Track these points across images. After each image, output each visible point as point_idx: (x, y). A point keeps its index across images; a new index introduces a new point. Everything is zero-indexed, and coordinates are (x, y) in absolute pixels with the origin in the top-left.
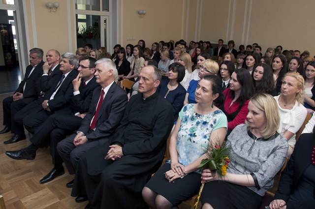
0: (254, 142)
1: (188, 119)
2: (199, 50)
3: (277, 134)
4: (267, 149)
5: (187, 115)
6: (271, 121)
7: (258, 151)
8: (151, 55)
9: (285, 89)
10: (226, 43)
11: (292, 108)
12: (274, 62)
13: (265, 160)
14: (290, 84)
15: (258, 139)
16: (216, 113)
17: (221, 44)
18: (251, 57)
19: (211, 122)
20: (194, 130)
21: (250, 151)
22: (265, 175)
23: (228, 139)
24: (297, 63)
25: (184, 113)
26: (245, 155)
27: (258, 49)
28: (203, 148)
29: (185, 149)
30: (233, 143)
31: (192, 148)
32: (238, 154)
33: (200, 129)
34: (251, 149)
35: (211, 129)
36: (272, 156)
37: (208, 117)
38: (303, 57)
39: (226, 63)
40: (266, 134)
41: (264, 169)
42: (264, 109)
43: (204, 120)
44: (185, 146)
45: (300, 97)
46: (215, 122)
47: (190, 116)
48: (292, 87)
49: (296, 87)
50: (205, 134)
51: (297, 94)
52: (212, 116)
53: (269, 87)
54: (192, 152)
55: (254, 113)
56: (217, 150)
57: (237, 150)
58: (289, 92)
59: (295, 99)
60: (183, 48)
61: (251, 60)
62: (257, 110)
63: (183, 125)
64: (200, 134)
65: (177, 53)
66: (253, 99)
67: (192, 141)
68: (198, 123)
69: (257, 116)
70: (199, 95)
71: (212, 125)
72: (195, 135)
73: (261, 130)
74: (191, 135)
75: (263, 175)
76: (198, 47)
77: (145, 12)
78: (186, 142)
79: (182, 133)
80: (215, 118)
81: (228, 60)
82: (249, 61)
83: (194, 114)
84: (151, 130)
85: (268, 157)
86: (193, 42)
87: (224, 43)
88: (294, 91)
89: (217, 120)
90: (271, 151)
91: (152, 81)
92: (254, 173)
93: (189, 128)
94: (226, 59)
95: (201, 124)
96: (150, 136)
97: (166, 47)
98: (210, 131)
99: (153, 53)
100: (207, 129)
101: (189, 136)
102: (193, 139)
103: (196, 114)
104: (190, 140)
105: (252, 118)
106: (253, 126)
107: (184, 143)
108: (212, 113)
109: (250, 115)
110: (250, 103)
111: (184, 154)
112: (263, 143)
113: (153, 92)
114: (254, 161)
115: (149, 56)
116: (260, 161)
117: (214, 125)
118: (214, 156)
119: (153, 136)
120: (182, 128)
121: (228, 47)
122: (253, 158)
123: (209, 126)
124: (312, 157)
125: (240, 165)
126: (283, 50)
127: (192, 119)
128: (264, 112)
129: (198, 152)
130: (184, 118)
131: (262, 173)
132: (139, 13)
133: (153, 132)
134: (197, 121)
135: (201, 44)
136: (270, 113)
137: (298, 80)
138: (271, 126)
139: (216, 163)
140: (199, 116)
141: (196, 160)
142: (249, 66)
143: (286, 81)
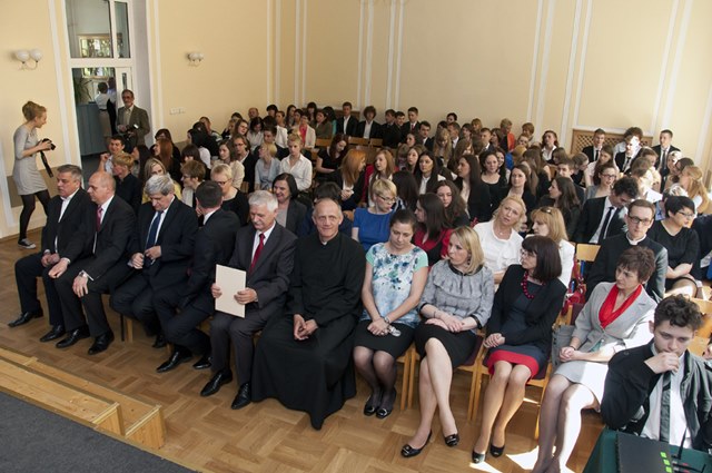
0: (462, 279)
1: (382, 263)
5: (379, 258)
7: (469, 287)
9: (509, 217)
10: (358, 108)
15: (465, 275)
16: (415, 251)
17: (347, 111)
19: (412, 263)
20: (394, 274)
25: (374, 255)
29: (387, 299)
31: (397, 296)
32: (449, 292)
33: (402, 272)
34: (461, 287)
37: (407, 257)
43: (404, 262)
46: (416, 262)
47: (384, 258)
50: (410, 278)
52: (411, 255)
55: (458, 248)
63: (378, 271)
64: (405, 279)
67: (396, 288)
68: (396, 266)
69: (461, 251)
71: (413, 266)
72: (398, 281)
74: (394, 281)
77: (201, 56)
80: (415, 257)
83: (389, 256)
89: (418, 259)
93: (387, 274)
95: (400, 266)
100: (411, 271)
101: (392, 283)
102: (398, 285)
103: (391, 255)
104: (394, 287)
108: (411, 252)
109: (452, 250)
111: (386, 305)
117: (416, 266)
125: (451, 306)
127: (388, 261)
130: (376, 262)
132: (188, 57)
134: (394, 263)
140: (396, 257)
142: (424, 171)
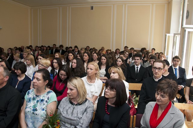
0: (74, 107)
1: (31, 100)
2: (40, 51)
3: (86, 100)
4: (82, 110)
5: (30, 97)
6: (81, 93)
7: (77, 112)
8: (7, 57)
9: (89, 72)
10: (58, 46)
11: (94, 82)
12: (84, 56)
13: (81, 116)
14: (91, 69)
15: (76, 105)
16: (49, 93)
17: (54, 47)
18: (71, 54)
19: (46, 99)
20: (35, 106)
21: (72, 113)
22: (83, 126)
23: (59, 108)
24: (97, 56)
25: (28, 96)
26: (70, 116)
27: (77, 48)
28: (43, 117)
29: (31, 121)
30: (61, 110)
31: (36, 118)
32: (65, 116)
33: (39, 105)
34: (73, 112)
35: (46, 104)
36: (85, 113)
37: (44, 96)
38: (100, 52)
39: (56, 59)
40: (80, 101)
41: (82, 123)
42: (76, 86)
43: (42, 99)
44: (31, 118)
45: (98, 75)
46: (48, 99)
47: (32, 97)
48: (92, 71)
49: (95, 70)
50: (43, 108)
51: (96, 74)
52: (46, 95)
53: (82, 71)
54: (36, 122)
55: (71, 90)
56: (51, 118)
57: (64, 114)
58: (91, 73)
59: (96, 77)
60: (29, 51)
61: (71, 56)
62: (72, 88)
63: (28, 104)
64: (40, 108)
65: (25, 55)
66: (69, 81)
67: (35, 114)
68: (38, 101)
69: (73, 91)
70: (35, 83)
71: (47, 101)
72: (36, 110)
73: (77, 99)
74: (34, 110)
75: (81, 126)
76: (40, 50)
77: (1, 27)
78: (31, 116)
79: (28, 110)
80: (48, 96)
81: (57, 57)
82: (70, 56)
83: (35, 96)
84: (5, 111)
85: (83, 114)
86: (37, 46)
87: (57, 46)
88: (94, 73)
89: (50, 97)
90: (84, 111)
91: (3, 77)
92: (76, 126)
93: (32, 106)
94: (56, 57)
95: (40, 101)
96: (4, 116)
97: (18, 51)
98: (46, 105)
99: (9, 55)
100: (44, 104)
101: (33, 111)
102: (36, 112)
103: (36, 95)
104: (34, 113)
105: (70, 93)
106: (72, 97)
107: (30, 116)
108: (46, 93)
109: (69, 91)
110: (68, 83)
111: (31, 124)
112: (79, 107)
113: (5, 84)
114: (75, 119)
115: (5, 58)
116: (79, 118)
117: (48, 101)
118: (50, 121)
119: (6, 116)
120: (27, 107)
121: (59, 49)
122: (74, 117)
123: (45, 102)
124: (106, 109)
125: (68, 123)
126: (90, 48)
127: (34, 99)
128: (77, 88)
129: (40, 120)
130: (28, 99)
131: (81, 125)
133: (7, 113)
134: (37, 100)
135: (42, 48)
136: (80, 88)
137: (95, 66)
138: (82, 96)
139: (51, 126)
140: (38, 96)
141: (39, 126)
142: (70, 59)
143: (89, 67)
